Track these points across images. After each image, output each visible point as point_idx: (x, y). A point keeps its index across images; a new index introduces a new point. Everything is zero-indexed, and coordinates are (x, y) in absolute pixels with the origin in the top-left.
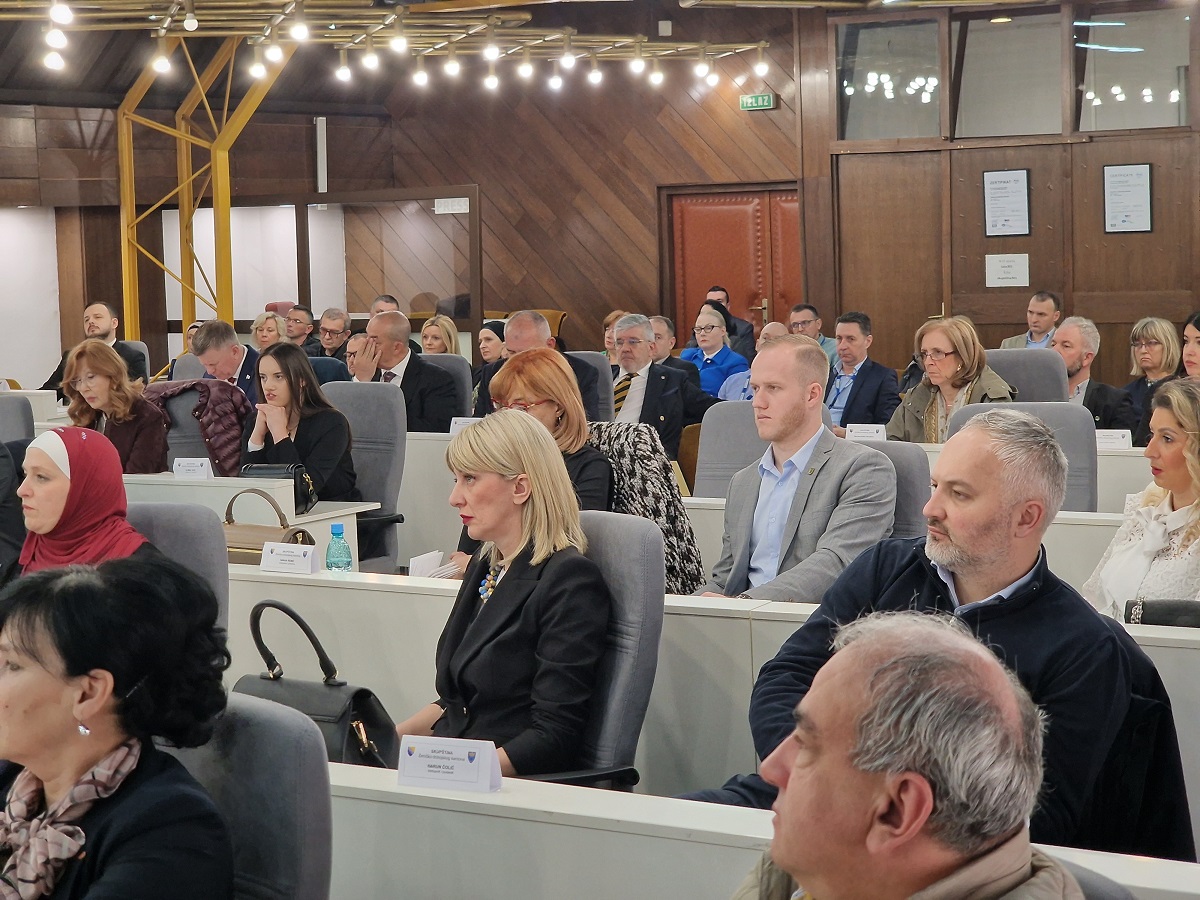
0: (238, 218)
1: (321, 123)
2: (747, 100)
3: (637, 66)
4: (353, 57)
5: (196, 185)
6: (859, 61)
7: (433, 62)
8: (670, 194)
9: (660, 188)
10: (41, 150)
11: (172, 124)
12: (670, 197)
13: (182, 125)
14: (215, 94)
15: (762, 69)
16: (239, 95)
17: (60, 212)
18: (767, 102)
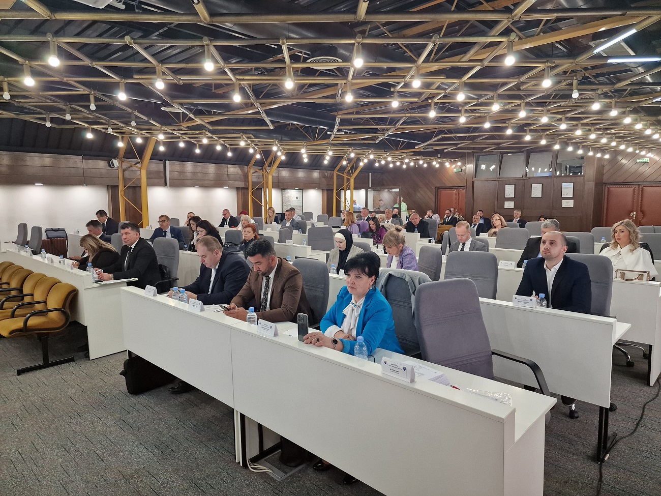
0: (355, 192)
1: (370, 174)
2: (455, 170)
3: (434, 163)
4: (379, 161)
5: (347, 185)
6: (480, 162)
7: (394, 163)
8: (438, 189)
9: (436, 187)
10: (320, 178)
11: (343, 174)
13: (345, 174)
14: (352, 168)
15: (459, 164)
16: (356, 169)
17: (323, 190)
18: (459, 170)
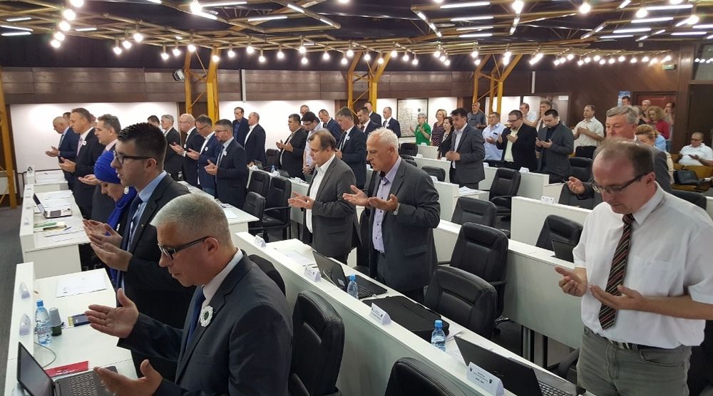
1: (534, 73)
2: (665, 67)
9: (634, 93)
10: (452, 82)
11: (490, 76)
12: (638, 95)
13: (493, 75)
15: (668, 58)
17: (458, 98)
18: (672, 67)
